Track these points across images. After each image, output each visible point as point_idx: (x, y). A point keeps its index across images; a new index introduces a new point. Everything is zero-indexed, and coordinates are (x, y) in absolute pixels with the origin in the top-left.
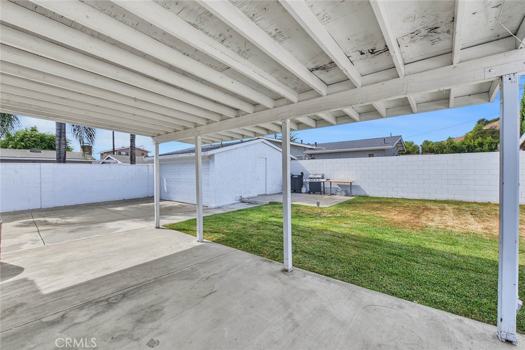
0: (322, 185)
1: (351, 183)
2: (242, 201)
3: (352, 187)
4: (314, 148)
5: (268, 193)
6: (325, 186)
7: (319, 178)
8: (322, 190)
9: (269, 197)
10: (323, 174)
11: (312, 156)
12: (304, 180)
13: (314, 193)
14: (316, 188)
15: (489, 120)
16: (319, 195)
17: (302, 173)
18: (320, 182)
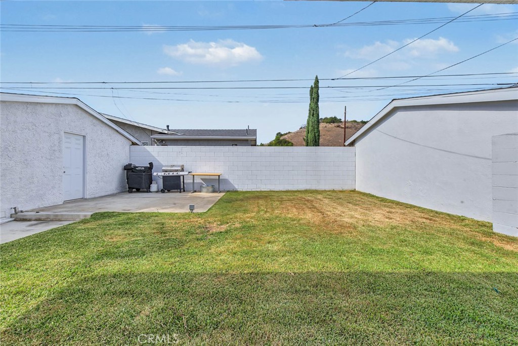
0: (182, 181)
1: (219, 176)
2: (18, 217)
3: (220, 181)
4: (166, 132)
5: (87, 197)
6: (185, 181)
7: (177, 171)
8: (182, 187)
9: (92, 204)
10: (183, 165)
11: (162, 142)
12: (155, 174)
13: (169, 191)
14: (173, 184)
15: (282, 133)
16: (179, 194)
17: (151, 164)
18: (179, 176)
